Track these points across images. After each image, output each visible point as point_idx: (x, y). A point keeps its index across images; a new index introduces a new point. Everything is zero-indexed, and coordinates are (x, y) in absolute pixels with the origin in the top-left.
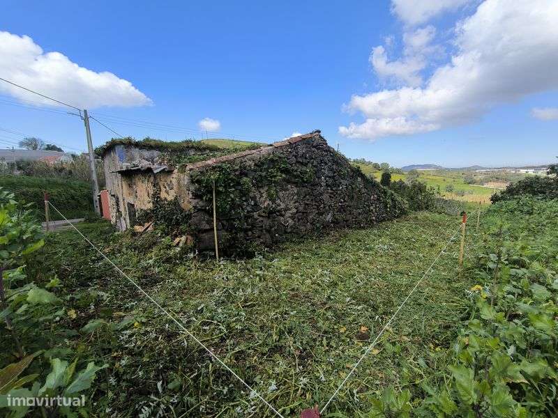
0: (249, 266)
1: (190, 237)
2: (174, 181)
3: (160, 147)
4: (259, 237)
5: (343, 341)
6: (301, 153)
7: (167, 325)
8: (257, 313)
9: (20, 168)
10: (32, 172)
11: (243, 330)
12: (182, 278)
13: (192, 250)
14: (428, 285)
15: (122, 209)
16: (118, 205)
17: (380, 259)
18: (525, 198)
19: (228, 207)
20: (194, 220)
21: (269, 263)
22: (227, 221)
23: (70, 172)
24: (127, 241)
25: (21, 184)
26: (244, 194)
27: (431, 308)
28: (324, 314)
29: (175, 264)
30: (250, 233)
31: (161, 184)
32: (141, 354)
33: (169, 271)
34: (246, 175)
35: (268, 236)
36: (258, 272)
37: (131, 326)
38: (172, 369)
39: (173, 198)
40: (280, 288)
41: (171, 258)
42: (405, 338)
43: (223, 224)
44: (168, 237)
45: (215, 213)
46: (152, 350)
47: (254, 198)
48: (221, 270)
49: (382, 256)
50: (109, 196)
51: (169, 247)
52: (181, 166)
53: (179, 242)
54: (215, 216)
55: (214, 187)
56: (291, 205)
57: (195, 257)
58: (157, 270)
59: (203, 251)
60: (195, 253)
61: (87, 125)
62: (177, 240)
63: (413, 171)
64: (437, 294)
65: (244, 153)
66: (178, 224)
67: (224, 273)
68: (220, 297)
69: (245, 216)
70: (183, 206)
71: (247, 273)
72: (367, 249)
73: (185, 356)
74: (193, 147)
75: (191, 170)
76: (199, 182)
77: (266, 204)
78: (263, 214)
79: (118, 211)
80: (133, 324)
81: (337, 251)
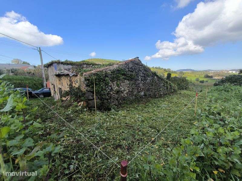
0: (109, 114)
1: (85, 102)
2: (78, 79)
3: (71, 64)
4: (113, 102)
5: (145, 143)
6: (130, 67)
7: (77, 137)
8: (111, 132)
9: (12, 72)
10: (17, 74)
11: (106, 139)
12: (82, 119)
13: (86, 107)
14: (181, 122)
15: (56, 90)
16: (54, 88)
17: (163, 111)
18: (227, 85)
19: (100, 90)
20: (86, 95)
21: (117, 113)
22: (100, 95)
23: (34, 74)
24: (60, 104)
25: (13, 79)
26: (107, 84)
27: (181, 131)
28: (138, 133)
29: (79, 113)
30: (109, 100)
31: (73, 80)
32: (68, 147)
33: (77, 116)
34: (107, 77)
35: (117, 101)
36: (113, 116)
37: (63, 137)
38: (79, 152)
39: (78, 86)
40: (121, 123)
41: (77, 111)
42: (169, 142)
43: (98, 97)
44: (76, 102)
45: (95, 93)
46: (71, 145)
47: (111, 86)
48: (98, 115)
49: (164, 110)
50: (50, 84)
51: (77, 106)
52: (81, 74)
53: (80, 104)
54: (95, 94)
55: (94, 82)
56: (126, 88)
57: (87, 110)
58: (72, 115)
59: (90, 108)
60: (87, 109)
61: (40, 54)
62: (80, 103)
63: (181, 72)
64: (185, 125)
65: (106, 68)
66: (80, 97)
67: (99, 117)
68: (97, 126)
69: (107, 93)
70: (82, 89)
71: (108, 117)
72: (158, 107)
73: (84, 148)
74: (85, 64)
75: (85, 75)
76: (88, 80)
77: (116, 88)
78: (115, 93)
79: (55, 90)
80: (64, 136)
81: (145, 108)
